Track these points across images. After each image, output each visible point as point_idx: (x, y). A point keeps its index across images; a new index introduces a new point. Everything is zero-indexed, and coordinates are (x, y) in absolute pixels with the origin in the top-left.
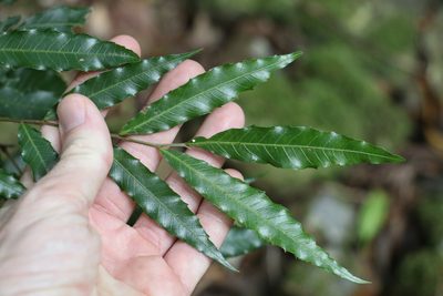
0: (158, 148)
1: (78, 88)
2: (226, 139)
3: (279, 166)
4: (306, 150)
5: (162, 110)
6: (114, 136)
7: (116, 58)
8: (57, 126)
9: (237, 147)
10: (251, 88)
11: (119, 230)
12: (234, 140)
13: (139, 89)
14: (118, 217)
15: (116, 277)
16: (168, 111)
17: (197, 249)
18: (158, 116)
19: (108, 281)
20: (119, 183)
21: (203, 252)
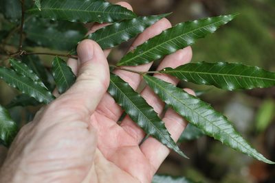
0: (140, 74)
1: (91, 35)
2: (186, 69)
3: (220, 87)
4: (238, 78)
5: (144, 51)
6: (111, 66)
7: (121, 15)
8: (77, 59)
9: (193, 74)
10: (204, 37)
11: (112, 128)
12: (191, 70)
13: (131, 37)
14: (112, 119)
15: (109, 159)
16: (148, 51)
17: (162, 143)
18: (141, 54)
19: (103, 162)
20: (114, 97)
21: (166, 145)
